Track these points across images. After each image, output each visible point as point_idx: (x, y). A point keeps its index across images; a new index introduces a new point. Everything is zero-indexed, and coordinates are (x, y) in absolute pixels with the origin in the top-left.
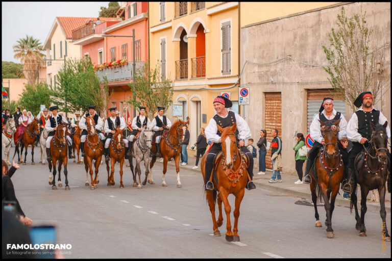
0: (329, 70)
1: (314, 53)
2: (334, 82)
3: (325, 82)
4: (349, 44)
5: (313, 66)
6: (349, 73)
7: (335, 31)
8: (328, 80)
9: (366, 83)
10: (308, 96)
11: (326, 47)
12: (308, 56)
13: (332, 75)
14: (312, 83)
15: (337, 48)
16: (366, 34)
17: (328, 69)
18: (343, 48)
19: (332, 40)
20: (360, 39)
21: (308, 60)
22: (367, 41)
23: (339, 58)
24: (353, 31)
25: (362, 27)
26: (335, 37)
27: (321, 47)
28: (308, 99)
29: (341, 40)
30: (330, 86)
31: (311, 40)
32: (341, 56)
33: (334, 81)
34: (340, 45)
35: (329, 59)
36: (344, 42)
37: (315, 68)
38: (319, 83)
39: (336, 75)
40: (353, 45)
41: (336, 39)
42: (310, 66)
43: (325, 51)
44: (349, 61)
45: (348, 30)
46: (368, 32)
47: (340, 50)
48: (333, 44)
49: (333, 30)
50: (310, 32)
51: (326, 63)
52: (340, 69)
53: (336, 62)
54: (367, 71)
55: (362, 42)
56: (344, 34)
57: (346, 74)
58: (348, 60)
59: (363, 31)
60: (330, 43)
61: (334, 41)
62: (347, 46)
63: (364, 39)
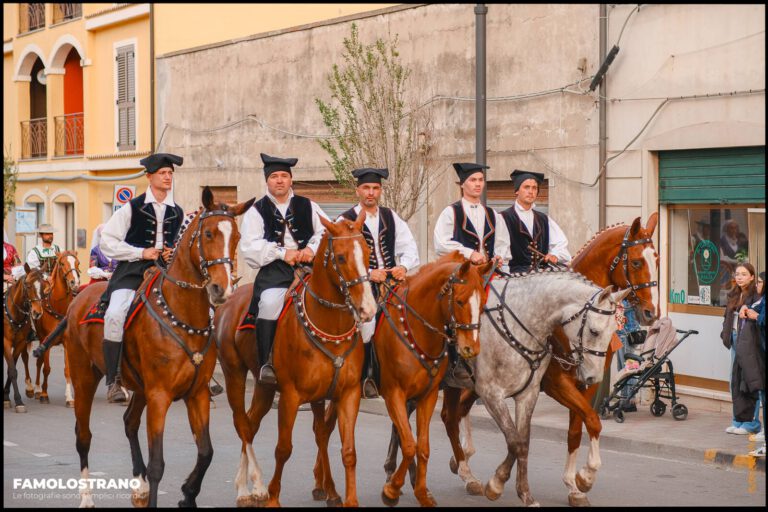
0: (329, 145)
1: (301, 111)
2: (338, 169)
3: (322, 169)
4: (367, 97)
5: (299, 137)
6: (368, 152)
7: (339, 69)
8: (326, 164)
9: (398, 171)
11: (322, 100)
12: (289, 116)
13: (335, 155)
15: (343, 103)
16: (399, 77)
17: (325, 143)
18: (355, 103)
19: (334, 87)
20: (387, 87)
21: (289, 125)
22: (400, 90)
23: (348, 121)
24: (374, 71)
25: (390, 64)
26: (339, 83)
27: (313, 100)
29: (352, 88)
30: (331, 176)
31: (293, 86)
32: (351, 119)
33: (339, 167)
34: (349, 97)
35: (329, 124)
36: (356, 92)
37: (302, 140)
38: (311, 170)
39: (341, 155)
40: (374, 98)
41: (341, 86)
42: (293, 136)
43: (322, 108)
44: (367, 129)
45: (365, 69)
46: (403, 74)
47: (350, 107)
48: (336, 96)
49: (335, 67)
50: (292, 71)
51: (322, 132)
52: (349, 144)
53: (342, 129)
54: (400, 148)
55: (391, 93)
56: (356, 76)
57: (360, 154)
58: (365, 126)
59: (392, 72)
60: (330, 93)
61: (338, 89)
62: (361, 99)
63: (395, 87)
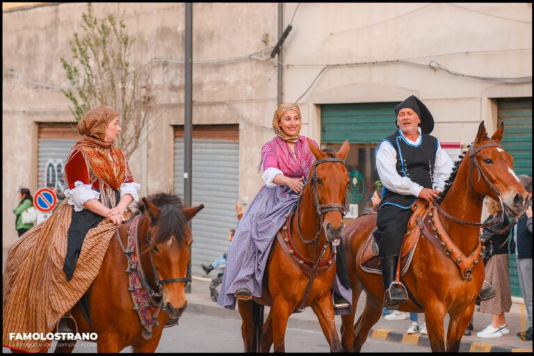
0: (71, 94)
1: (49, 68)
2: (78, 113)
3: (65, 113)
4: (101, 58)
5: (47, 88)
6: (101, 100)
7: (79, 36)
8: (69, 110)
9: (125, 115)
10: (40, 132)
11: (65, 59)
12: (40, 71)
13: (76, 102)
14: (45, 113)
15: (82, 62)
16: (126, 43)
17: (68, 93)
18: (92, 63)
19: (75, 50)
20: (117, 51)
21: (40, 78)
22: (127, 53)
23: (86, 77)
24: (107, 39)
25: (119, 34)
26: (80, 47)
27: (59, 60)
28: (39, 137)
29: (89, 51)
30: (72, 119)
31: (43, 48)
32: (89, 75)
33: (79, 111)
34: (87, 58)
35: (71, 78)
36: (92, 54)
37: (49, 90)
38: (57, 114)
39: (81, 102)
40: (106, 59)
41: (81, 49)
42: (42, 87)
43: (65, 66)
44: (100, 83)
45: (100, 36)
46: (129, 42)
47: (88, 65)
48: (76, 57)
49: (76, 35)
50: (42, 37)
51: (66, 84)
52: (87, 94)
53: (81, 83)
54: (126, 98)
55: (120, 55)
56: (92, 42)
57: (96, 102)
58: (99, 80)
59: (120, 40)
60: (72, 54)
61: (78, 51)
62: (97, 59)
63: (123, 51)
